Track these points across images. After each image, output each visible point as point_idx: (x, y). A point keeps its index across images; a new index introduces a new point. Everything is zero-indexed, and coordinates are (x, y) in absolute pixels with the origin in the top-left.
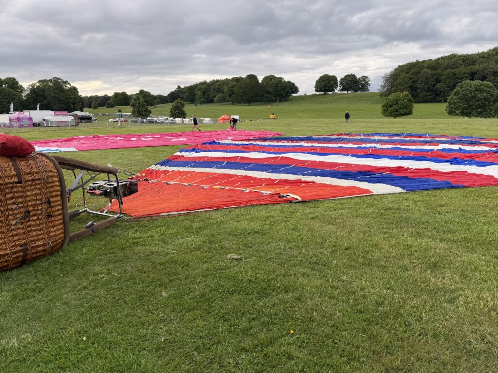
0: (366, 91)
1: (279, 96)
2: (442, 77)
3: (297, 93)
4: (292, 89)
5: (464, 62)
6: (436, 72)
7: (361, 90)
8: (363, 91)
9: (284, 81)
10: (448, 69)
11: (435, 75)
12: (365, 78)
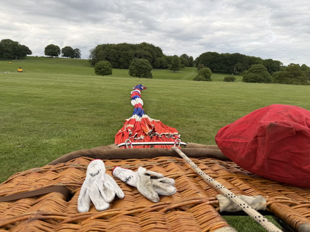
0: (79, 58)
1: (17, 55)
2: (122, 55)
3: (30, 54)
4: (26, 51)
5: (131, 48)
6: (118, 52)
7: (76, 57)
8: (77, 58)
9: (20, 45)
10: (124, 50)
11: (118, 53)
12: (77, 50)
